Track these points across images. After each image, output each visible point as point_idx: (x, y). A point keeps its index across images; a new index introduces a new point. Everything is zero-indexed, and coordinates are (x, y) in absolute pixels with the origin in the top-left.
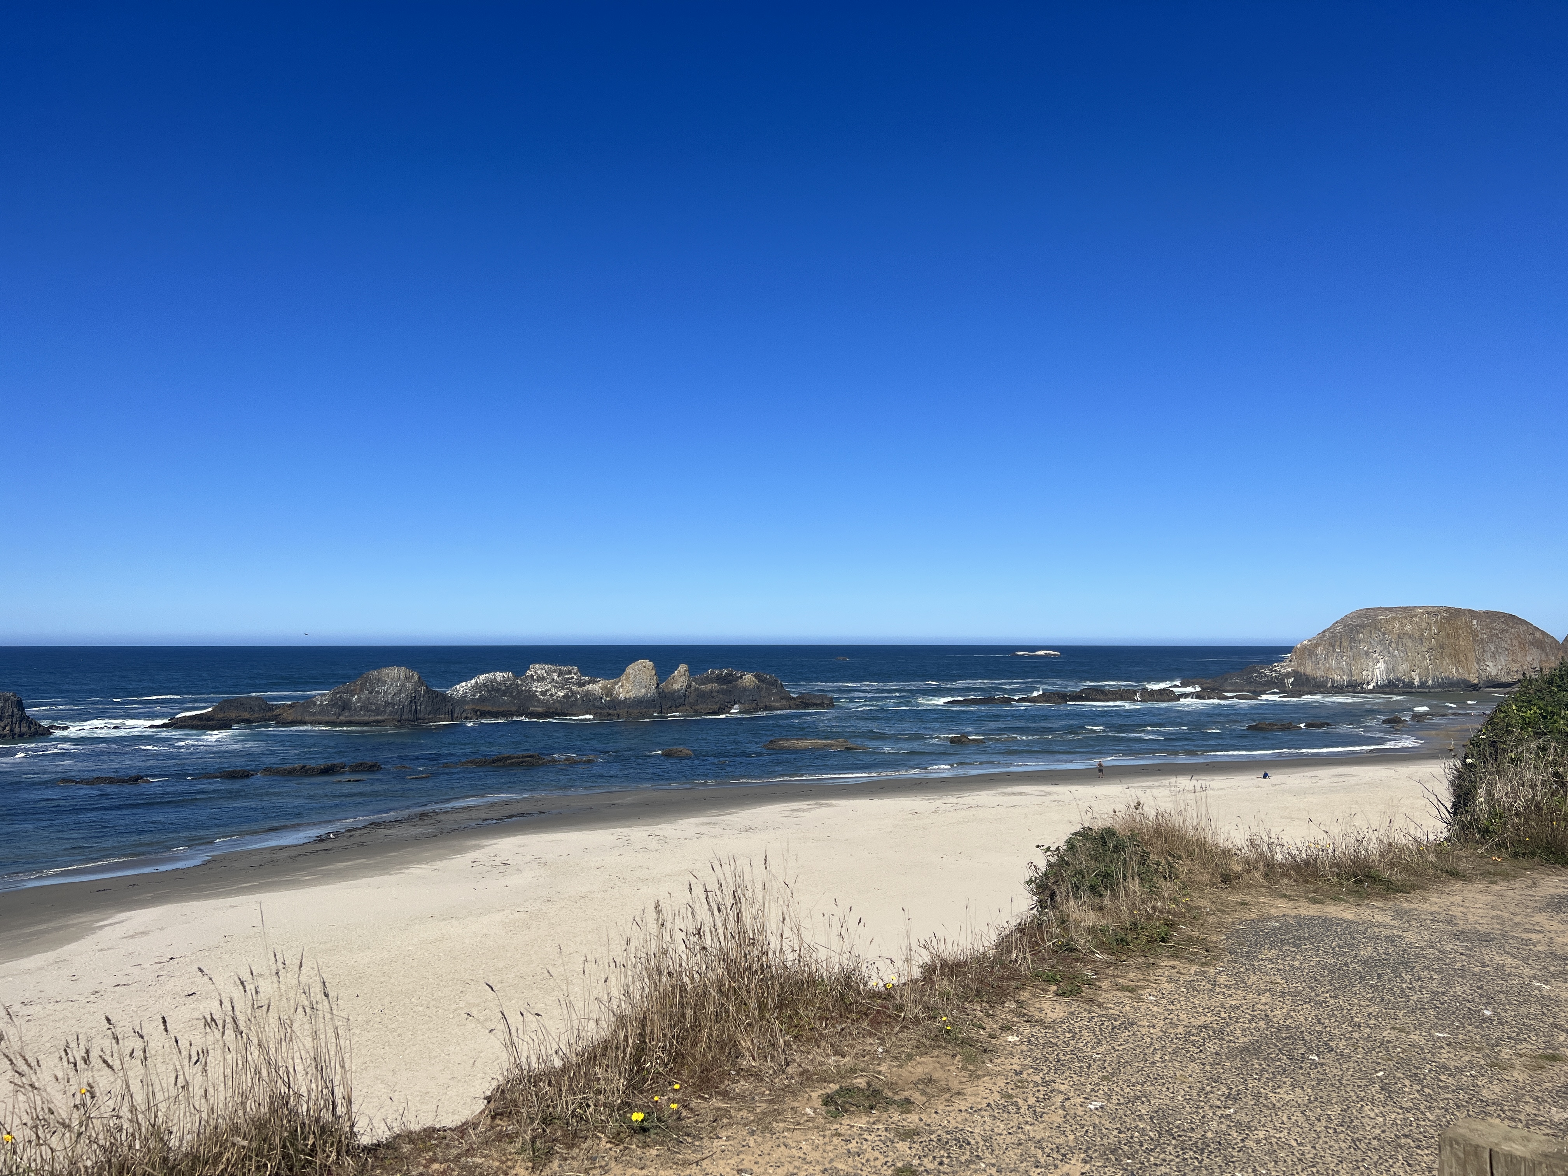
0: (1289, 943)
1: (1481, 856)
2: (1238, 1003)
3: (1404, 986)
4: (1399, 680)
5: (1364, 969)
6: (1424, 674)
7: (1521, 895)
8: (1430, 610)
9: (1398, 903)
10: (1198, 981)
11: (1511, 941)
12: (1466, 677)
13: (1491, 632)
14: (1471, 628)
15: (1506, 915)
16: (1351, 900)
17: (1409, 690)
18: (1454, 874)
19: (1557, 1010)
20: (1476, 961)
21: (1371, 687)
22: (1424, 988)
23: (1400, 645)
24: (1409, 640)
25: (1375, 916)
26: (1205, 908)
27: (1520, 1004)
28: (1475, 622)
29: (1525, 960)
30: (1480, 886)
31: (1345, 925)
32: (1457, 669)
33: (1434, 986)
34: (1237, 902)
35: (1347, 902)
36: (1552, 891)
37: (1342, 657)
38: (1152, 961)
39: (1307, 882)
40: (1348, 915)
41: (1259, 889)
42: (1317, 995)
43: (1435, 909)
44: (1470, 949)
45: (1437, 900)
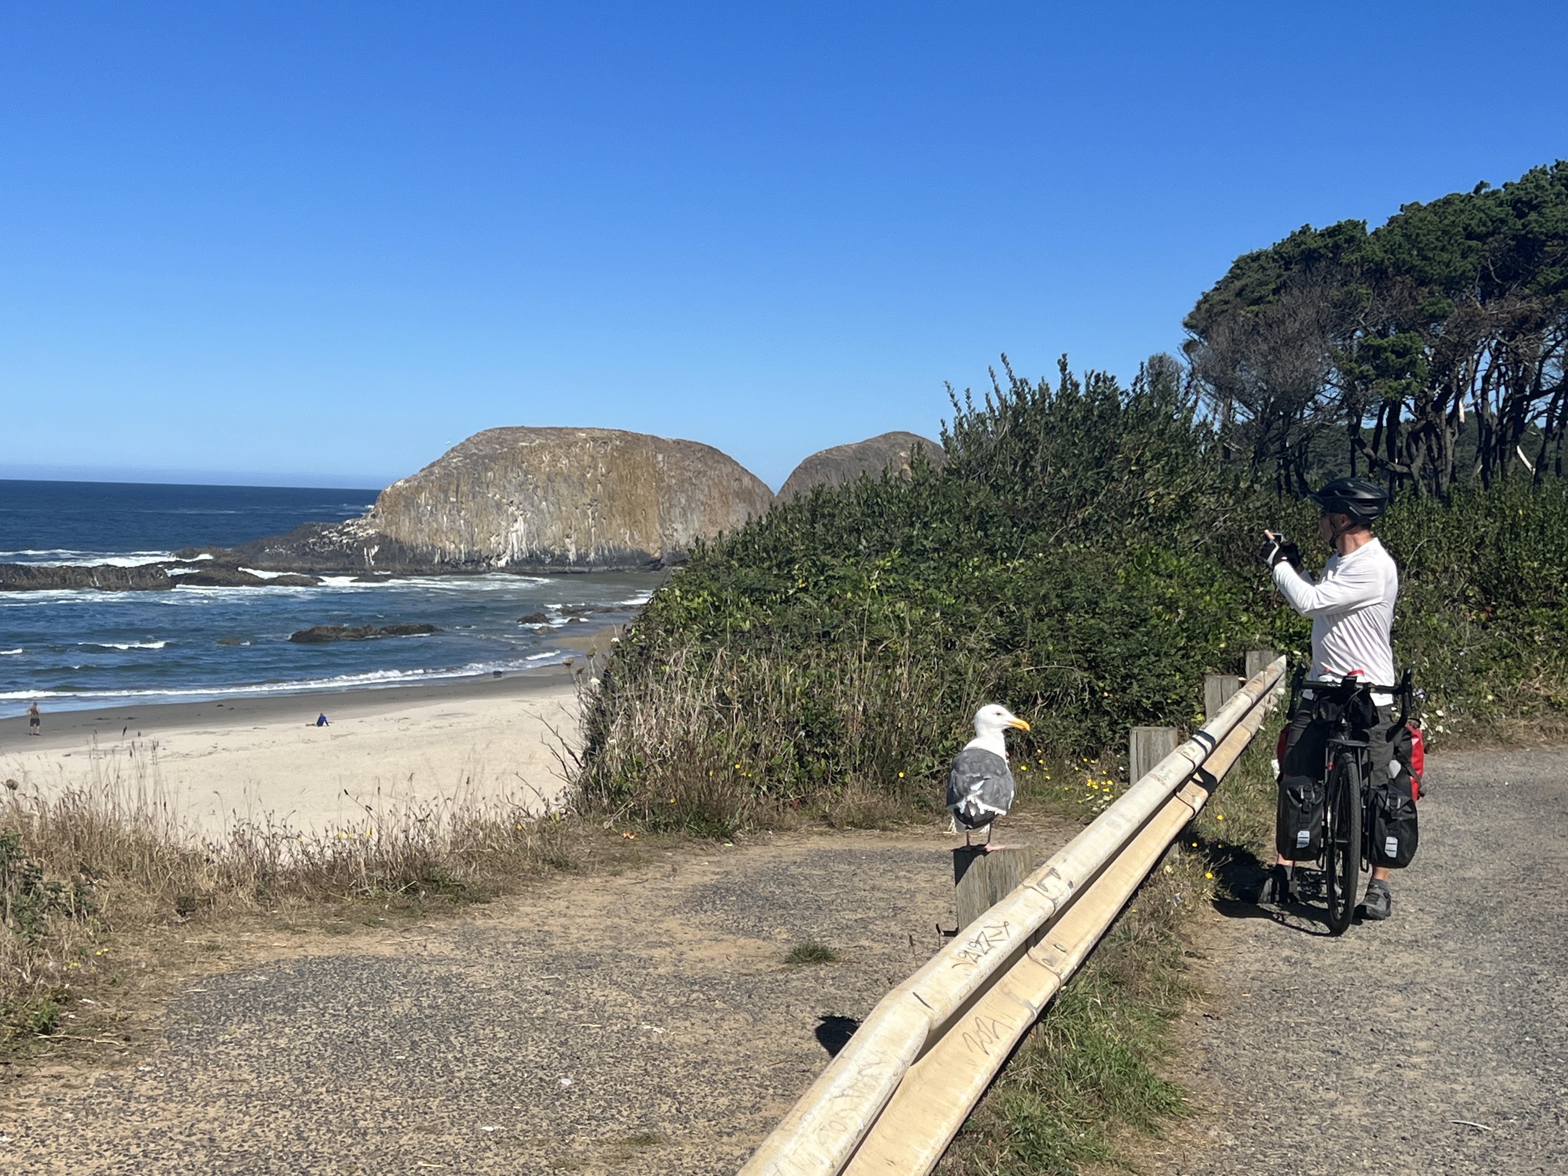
0: (276, 1008)
1: (608, 833)
2: (164, 1125)
3: (450, 1056)
4: (545, 552)
5: (391, 1037)
6: (583, 542)
7: (652, 890)
8: (597, 434)
9: (469, 920)
10: (99, 1095)
11: (623, 964)
12: (644, 547)
13: (682, 474)
14: (654, 467)
15: (625, 923)
16: (395, 923)
17: (560, 569)
18: (561, 865)
19: (667, 1063)
20: (567, 1001)
21: (502, 563)
22: (480, 1055)
23: (550, 491)
24: (563, 485)
25: (429, 946)
26: (137, 963)
27: (617, 1061)
28: (660, 457)
29: (636, 993)
30: (598, 880)
31: (377, 966)
32: (632, 535)
33: (497, 1050)
34: (200, 946)
35: (388, 927)
36: (697, 879)
37: (459, 512)
38: (17, 1070)
39: (327, 899)
40: (387, 951)
41: (244, 919)
42: (305, 1092)
43: (525, 923)
44: (562, 984)
45: (528, 909)
